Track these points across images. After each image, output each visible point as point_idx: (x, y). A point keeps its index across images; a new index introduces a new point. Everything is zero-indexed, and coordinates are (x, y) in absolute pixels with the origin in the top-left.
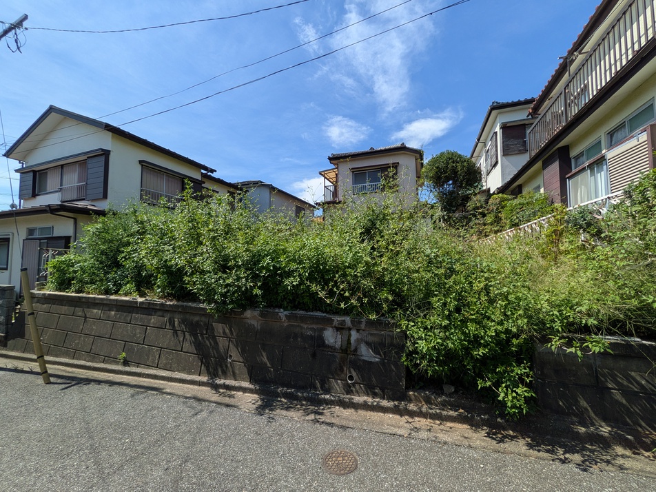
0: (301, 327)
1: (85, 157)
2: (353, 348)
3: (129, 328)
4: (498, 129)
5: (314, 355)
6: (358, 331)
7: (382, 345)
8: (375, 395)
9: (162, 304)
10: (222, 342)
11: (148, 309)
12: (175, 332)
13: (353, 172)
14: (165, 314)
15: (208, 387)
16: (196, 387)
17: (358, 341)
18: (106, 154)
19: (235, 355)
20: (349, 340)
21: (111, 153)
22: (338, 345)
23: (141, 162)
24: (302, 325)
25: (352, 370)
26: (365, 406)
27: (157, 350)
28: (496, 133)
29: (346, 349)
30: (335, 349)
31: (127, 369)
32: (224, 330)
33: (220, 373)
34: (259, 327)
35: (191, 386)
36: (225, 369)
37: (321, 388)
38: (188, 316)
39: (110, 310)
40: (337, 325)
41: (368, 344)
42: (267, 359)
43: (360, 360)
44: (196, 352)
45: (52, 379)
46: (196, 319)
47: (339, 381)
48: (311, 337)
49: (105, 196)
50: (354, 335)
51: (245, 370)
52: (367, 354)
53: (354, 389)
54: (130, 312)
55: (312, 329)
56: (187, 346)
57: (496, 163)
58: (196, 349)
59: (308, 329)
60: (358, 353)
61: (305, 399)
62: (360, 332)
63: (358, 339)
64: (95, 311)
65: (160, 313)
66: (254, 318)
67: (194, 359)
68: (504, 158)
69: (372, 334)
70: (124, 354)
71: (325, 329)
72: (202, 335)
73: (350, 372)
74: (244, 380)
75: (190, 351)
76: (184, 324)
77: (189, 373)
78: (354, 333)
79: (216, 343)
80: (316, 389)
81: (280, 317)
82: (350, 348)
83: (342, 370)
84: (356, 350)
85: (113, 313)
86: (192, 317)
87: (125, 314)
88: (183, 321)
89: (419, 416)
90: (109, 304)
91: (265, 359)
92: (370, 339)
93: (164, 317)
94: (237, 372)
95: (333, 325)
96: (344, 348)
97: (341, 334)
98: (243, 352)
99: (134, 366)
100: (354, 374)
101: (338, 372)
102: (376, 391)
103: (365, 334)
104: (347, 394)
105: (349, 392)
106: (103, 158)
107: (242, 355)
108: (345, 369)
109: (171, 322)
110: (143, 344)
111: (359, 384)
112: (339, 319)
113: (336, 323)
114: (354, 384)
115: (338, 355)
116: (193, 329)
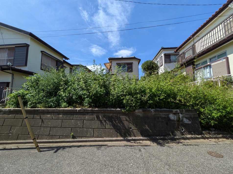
0: (160, 114)
1: (14, 46)
2: (181, 120)
3: (72, 122)
4: (163, 55)
5: (167, 124)
6: (182, 114)
7: (191, 117)
8: (192, 134)
9: (91, 110)
10: (126, 123)
11: (84, 113)
12: (101, 121)
13: (117, 64)
14: (93, 114)
15: (125, 141)
16: (119, 142)
17: (182, 117)
18: (27, 46)
19: (133, 127)
20: (179, 117)
21: (30, 46)
22: (176, 119)
23: (42, 52)
24: (160, 113)
25: (182, 127)
26: (192, 138)
27: (92, 130)
28: (162, 56)
29: (179, 120)
30: (175, 121)
31: (75, 140)
32: (126, 119)
33: (127, 135)
34: (142, 116)
35: (116, 142)
36: (129, 133)
37: (172, 135)
38: (106, 114)
39: (58, 115)
40: (174, 113)
41: (186, 118)
42: (148, 127)
43: (184, 123)
44: (113, 128)
45: (41, 150)
46: (111, 115)
47: (178, 132)
48: (165, 118)
49: (26, 65)
50: (181, 116)
51: (139, 133)
52: (186, 121)
53: (184, 133)
54: (72, 115)
55: (164, 115)
56: (108, 126)
57: (162, 65)
58: (113, 127)
59: (163, 115)
60: (183, 121)
61: (169, 139)
62: (183, 114)
63: (182, 116)
64: (49, 116)
65: (91, 114)
66: (139, 112)
67: (113, 131)
68: (165, 64)
69: (187, 115)
70: (72, 134)
71: (169, 114)
72: (115, 121)
73: (182, 128)
74: (139, 136)
75: (110, 128)
76: (105, 117)
77: (112, 137)
78: (180, 115)
79: (123, 124)
80: (170, 135)
81: (151, 111)
82: (180, 120)
83: (179, 128)
84: (182, 120)
85: (61, 116)
86: (108, 114)
87: (69, 116)
88: (104, 116)
89: (210, 139)
90: (57, 112)
91: (147, 128)
92: (186, 116)
93: (93, 115)
94: (135, 133)
95: (173, 113)
96: (178, 120)
97: (176, 115)
98: (136, 126)
99: (79, 138)
100: (183, 128)
101: (177, 129)
102: (192, 133)
103: (184, 115)
104: (182, 136)
105: (183, 135)
106: (26, 48)
107: (136, 127)
108: (180, 127)
109: (98, 117)
110: (83, 128)
111: (186, 131)
112: (175, 110)
113: (174, 112)
114: (184, 132)
115: (176, 123)
116: (110, 119)
